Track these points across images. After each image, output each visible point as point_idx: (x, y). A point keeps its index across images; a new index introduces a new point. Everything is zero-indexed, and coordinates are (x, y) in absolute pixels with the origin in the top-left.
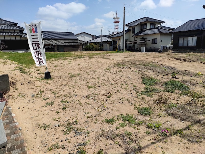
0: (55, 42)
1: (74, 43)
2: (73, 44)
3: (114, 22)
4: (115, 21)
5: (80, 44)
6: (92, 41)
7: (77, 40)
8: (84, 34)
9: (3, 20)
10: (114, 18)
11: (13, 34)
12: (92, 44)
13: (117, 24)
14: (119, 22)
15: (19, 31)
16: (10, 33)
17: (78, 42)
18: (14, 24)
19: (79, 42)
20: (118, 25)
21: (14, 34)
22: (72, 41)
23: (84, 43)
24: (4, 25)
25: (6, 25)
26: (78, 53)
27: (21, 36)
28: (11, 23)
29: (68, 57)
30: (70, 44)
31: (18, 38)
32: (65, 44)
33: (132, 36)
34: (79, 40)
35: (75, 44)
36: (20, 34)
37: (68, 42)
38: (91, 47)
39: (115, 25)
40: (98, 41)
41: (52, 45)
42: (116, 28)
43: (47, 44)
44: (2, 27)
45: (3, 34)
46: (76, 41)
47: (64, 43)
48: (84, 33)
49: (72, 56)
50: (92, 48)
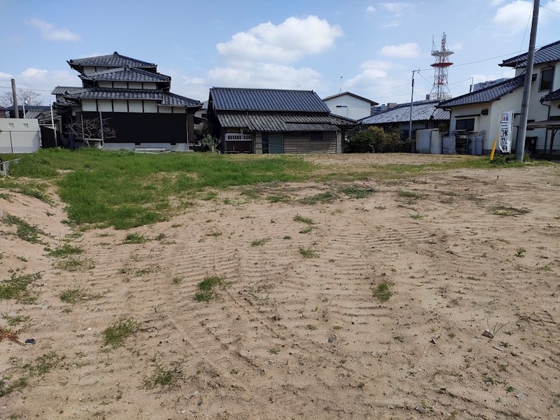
0: (258, 123)
1: (318, 125)
2: (312, 128)
3: (433, 66)
4: (438, 62)
5: (338, 128)
6: (373, 121)
7: (326, 114)
8: (347, 97)
9: (120, 56)
10: (435, 54)
11: (135, 96)
12: (375, 128)
13: (444, 69)
14: (451, 64)
15: (155, 88)
16: (130, 91)
17: (330, 124)
18: (147, 67)
19: (333, 121)
20: (446, 73)
21: (139, 96)
22: (309, 119)
23: (348, 127)
24: (117, 70)
25: (123, 69)
26: (332, 161)
27: (160, 102)
28: (140, 64)
29: (295, 179)
30: (304, 127)
31: (150, 109)
32: (286, 127)
33: (542, 101)
34: (334, 117)
35: (320, 128)
36: (156, 95)
37: (297, 123)
38: (371, 138)
39: (437, 74)
40: (395, 121)
41: (246, 130)
42: (439, 83)
43: (232, 128)
44: (110, 75)
45: (109, 95)
46: (323, 119)
47: (284, 124)
48: (348, 94)
49: (309, 174)
50: (374, 142)
